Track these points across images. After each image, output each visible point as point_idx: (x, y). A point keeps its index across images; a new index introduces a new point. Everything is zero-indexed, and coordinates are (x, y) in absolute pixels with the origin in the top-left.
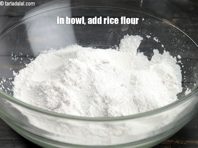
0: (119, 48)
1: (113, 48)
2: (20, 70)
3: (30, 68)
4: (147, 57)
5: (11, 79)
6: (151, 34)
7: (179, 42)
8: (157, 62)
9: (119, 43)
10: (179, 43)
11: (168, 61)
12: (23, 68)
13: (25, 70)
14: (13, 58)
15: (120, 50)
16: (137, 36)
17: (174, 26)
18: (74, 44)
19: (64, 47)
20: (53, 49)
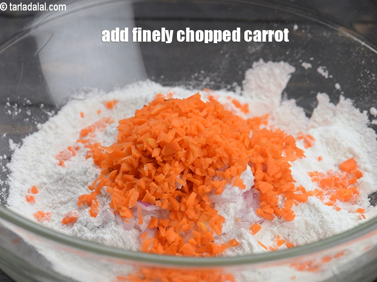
0: (242, 89)
1: (229, 90)
2: (24, 138)
3: (46, 132)
4: (304, 111)
5: (5, 157)
6: (312, 61)
7: (374, 78)
8: (326, 122)
9: (243, 78)
10: (374, 81)
11: (349, 120)
12: (32, 133)
13: (35, 137)
14: (9, 112)
15: (245, 93)
16: (282, 63)
17: (363, 44)
18: (144, 80)
19: (123, 85)
20: (99, 91)
